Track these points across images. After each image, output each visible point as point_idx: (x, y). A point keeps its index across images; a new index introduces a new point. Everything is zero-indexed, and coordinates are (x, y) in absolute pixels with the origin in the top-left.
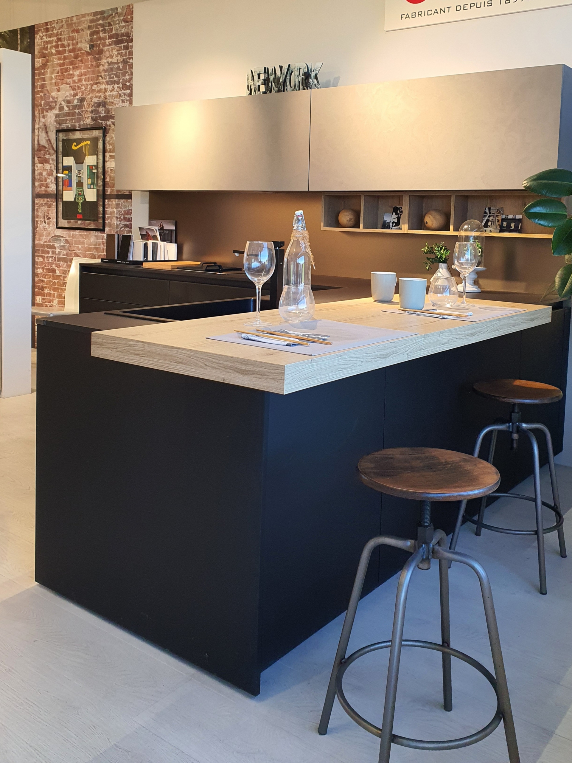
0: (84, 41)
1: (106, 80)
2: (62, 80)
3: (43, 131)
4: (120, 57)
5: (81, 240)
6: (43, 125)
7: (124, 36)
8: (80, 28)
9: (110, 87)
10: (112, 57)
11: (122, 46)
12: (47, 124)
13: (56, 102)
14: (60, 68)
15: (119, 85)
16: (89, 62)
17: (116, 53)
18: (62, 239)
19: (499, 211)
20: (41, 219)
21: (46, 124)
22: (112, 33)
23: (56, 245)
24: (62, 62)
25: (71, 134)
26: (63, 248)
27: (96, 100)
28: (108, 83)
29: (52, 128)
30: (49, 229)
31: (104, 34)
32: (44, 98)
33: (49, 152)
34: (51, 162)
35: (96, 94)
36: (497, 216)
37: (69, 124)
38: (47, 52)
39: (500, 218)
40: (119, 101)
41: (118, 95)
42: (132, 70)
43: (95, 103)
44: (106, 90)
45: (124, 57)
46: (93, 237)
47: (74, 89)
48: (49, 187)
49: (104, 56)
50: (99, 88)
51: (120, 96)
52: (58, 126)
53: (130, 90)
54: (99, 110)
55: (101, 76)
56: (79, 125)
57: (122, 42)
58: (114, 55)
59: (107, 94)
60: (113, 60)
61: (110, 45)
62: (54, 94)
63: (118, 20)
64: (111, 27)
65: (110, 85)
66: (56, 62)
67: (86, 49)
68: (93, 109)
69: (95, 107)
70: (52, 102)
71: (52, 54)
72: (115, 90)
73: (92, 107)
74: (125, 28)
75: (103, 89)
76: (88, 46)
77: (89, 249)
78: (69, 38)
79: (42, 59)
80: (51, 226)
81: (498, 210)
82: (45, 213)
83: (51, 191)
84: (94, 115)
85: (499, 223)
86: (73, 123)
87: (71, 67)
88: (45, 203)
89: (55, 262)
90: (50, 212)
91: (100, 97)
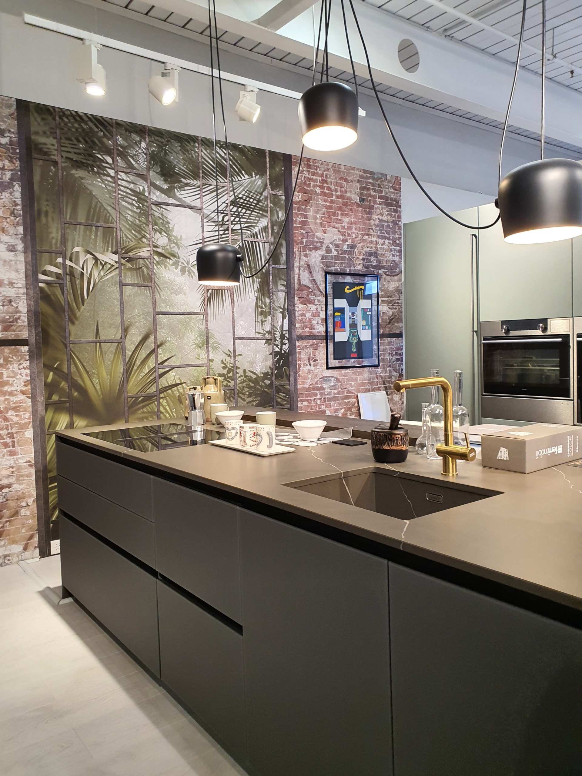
0: (354, 192)
1: (377, 234)
2: (330, 223)
3: (306, 271)
4: (390, 218)
5: (354, 377)
6: (305, 264)
8: (349, 178)
9: (381, 241)
10: (383, 216)
12: (312, 263)
13: (322, 243)
14: (326, 210)
15: (389, 241)
16: (359, 214)
17: (387, 213)
18: (332, 379)
20: (305, 362)
21: (310, 264)
23: (325, 386)
24: (328, 204)
25: (341, 277)
26: (333, 387)
27: (368, 250)
28: (378, 237)
29: (317, 269)
30: (316, 371)
32: (306, 236)
33: (314, 293)
34: (316, 303)
35: (367, 245)
37: (338, 267)
38: (309, 189)
40: (390, 255)
41: (388, 250)
43: (367, 252)
44: (377, 243)
45: (394, 219)
46: (367, 373)
47: (343, 235)
48: (314, 329)
49: (375, 213)
50: (371, 239)
51: (391, 250)
52: (325, 268)
53: (399, 247)
54: (370, 260)
55: (372, 229)
56: (350, 270)
57: (390, 206)
58: (384, 214)
59: (378, 247)
60: (384, 218)
61: (380, 204)
62: (319, 234)
63: (387, 185)
65: (381, 239)
66: (321, 202)
67: (356, 201)
69: (366, 256)
70: (317, 242)
71: (316, 193)
72: (385, 245)
73: (363, 256)
74: (393, 194)
75: (374, 242)
76: (358, 198)
77: (363, 384)
78: (336, 184)
79: (302, 195)
80: (318, 367)
82: (310, 355)
83: (318, 332)
84: (366, 262)
86: (343, 266)
87: (340, 213)
88: (311, 345)
89: (324, 403)
90: (317, 354)
91: (371, 248)
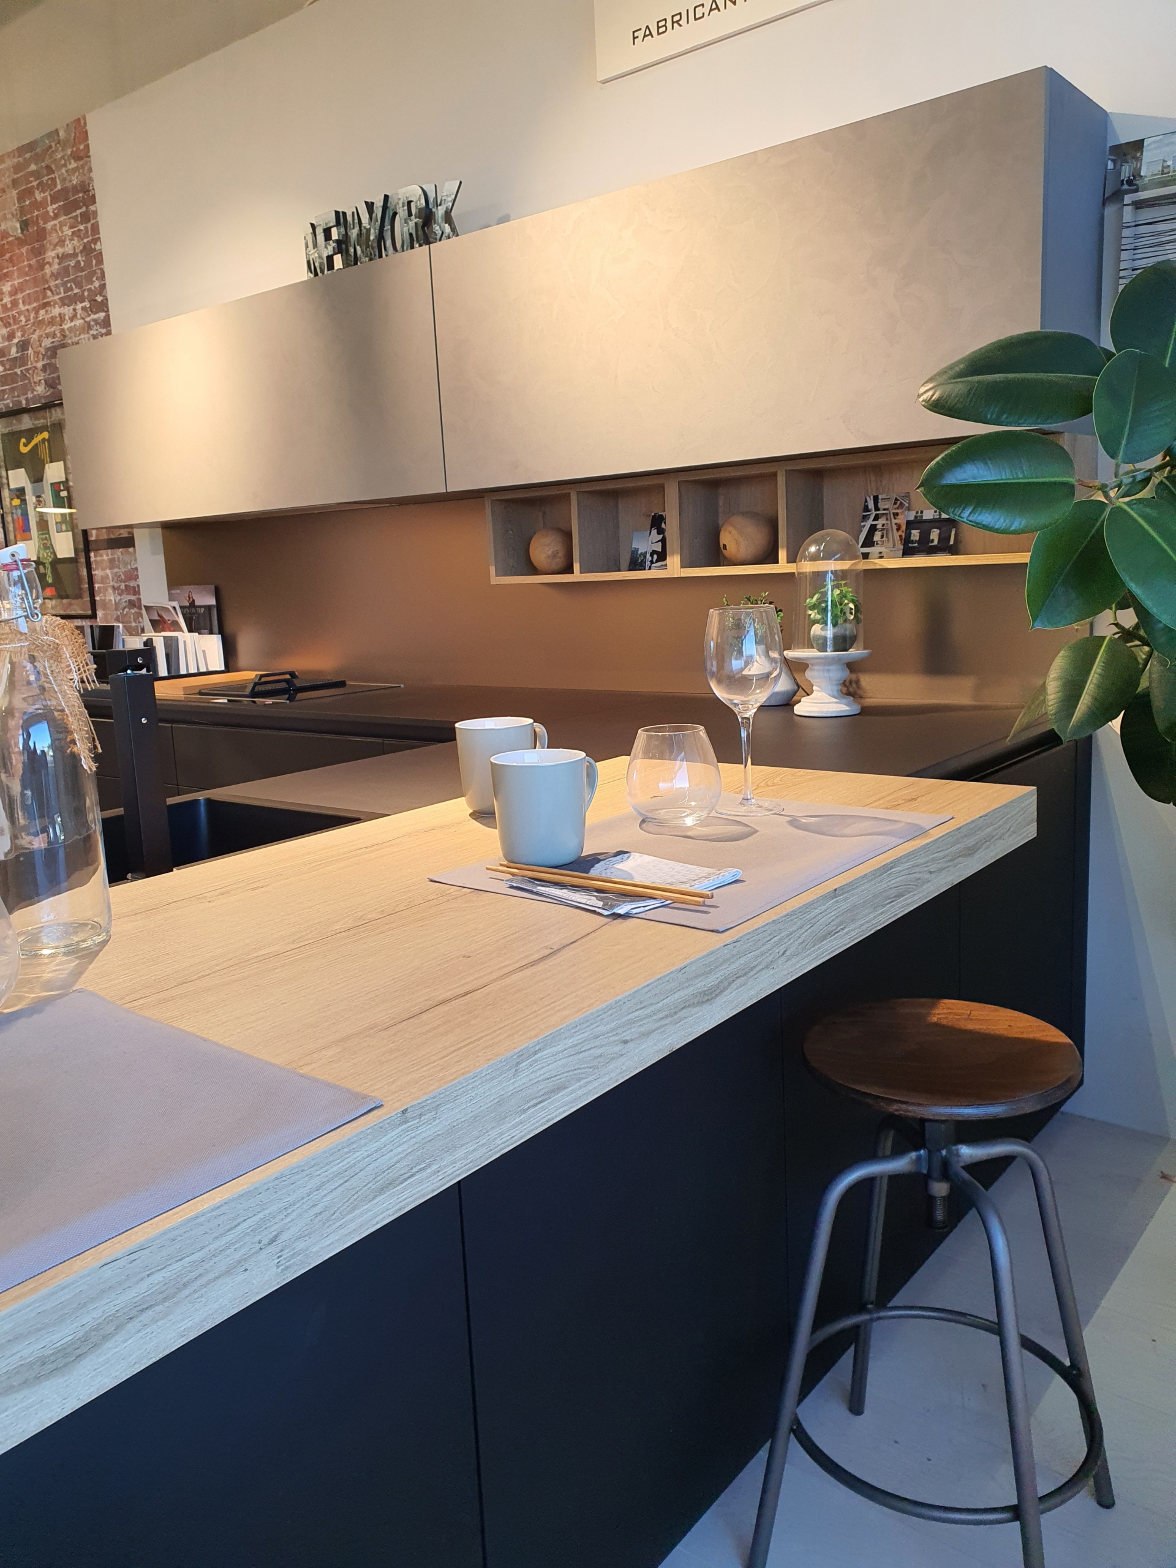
0: (10, 216)
1: (59, 296)
4: (79, 241)
7: (78, 192)
9: (68, 311)
10: (64, 245)
11: (77, 216)
15: (84, 304)
16: (24, 261)
17: (69, 232)
19: (899, 502)
22: (56, 189)
25: (15, 422)
27: (47, 343)
28: (64, 302)
31: (43, 195)
35: (45, 330)
36: (896, 515)
37: (9, 401)
39: (902, 520)
40: (89, 339)
41: (83, 328)
42: (102, 267)
43: (48, 349)
44: (62, 317)
45: (85, 241)
47: (6, 324)
49: (50, 244)
50: (50, 315)
51: (90, 327)
53: (103, 311)
54: (56, 364)
55: (49, 288)
56: (27, 399)
57: (75, 205)
58: (65, 238)
59: (65, 327)
60: (67, 249)
61: (56, 216)
63: (62, 157)
64: (53, 176)
65: (68, 306)
67: (15, 234)
68: (45, 362)
69: (48, 358)
72: (79, 316)
73: (42, 360)
74: (77, 174)
75: (56, 317)
76: (18, 225)
81: (896, 499)
84: (49, 374)
85: (900, 533)
86: (15, 397)
91: (54, 335)
